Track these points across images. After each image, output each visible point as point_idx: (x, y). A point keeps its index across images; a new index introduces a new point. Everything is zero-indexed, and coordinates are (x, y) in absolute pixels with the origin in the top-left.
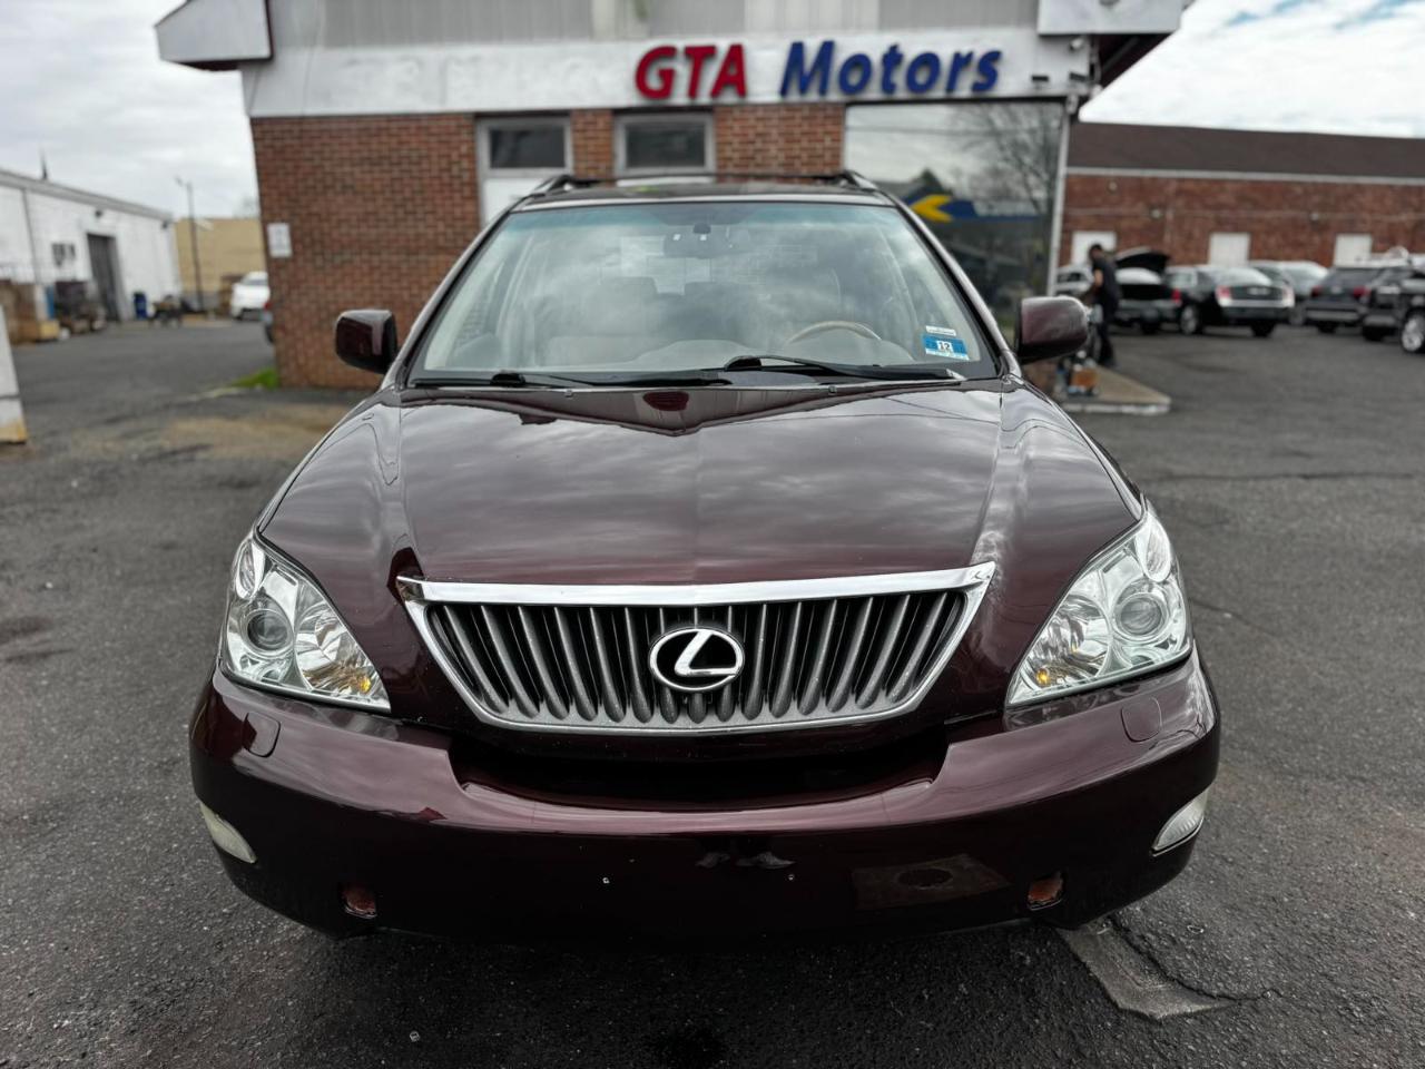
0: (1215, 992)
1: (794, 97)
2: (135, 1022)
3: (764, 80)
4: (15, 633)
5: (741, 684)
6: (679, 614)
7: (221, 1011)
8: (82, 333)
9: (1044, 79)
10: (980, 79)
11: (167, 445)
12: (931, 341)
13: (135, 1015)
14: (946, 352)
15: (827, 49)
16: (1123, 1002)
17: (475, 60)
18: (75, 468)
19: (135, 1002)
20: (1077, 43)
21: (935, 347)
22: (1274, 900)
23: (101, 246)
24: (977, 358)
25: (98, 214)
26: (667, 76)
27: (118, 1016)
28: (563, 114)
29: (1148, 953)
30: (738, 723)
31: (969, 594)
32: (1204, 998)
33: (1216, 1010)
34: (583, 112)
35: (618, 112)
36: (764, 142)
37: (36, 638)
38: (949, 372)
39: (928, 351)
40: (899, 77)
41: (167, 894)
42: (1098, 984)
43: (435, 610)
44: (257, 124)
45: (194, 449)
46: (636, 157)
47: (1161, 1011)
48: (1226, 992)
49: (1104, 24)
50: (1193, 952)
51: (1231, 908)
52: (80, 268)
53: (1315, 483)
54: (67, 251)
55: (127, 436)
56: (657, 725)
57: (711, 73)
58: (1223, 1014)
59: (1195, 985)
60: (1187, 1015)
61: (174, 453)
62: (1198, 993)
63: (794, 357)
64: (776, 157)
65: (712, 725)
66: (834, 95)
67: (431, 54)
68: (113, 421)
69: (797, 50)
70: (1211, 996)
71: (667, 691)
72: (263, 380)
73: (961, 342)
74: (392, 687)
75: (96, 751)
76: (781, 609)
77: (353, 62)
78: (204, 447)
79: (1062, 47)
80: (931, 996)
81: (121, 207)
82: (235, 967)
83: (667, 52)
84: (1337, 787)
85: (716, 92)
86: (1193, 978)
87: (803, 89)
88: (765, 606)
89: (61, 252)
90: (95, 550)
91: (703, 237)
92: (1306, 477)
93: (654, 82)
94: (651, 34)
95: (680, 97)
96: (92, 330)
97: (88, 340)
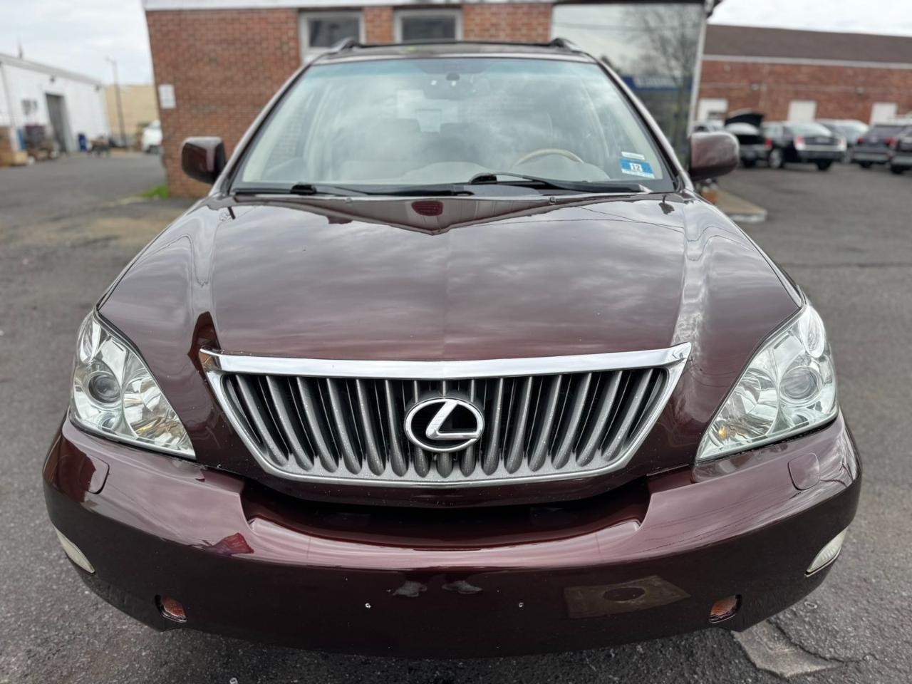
0: (828, 656)
2: (28, 667)
5: (481, 446)
6: (430, 386)
7: (93, 659)
8: (43, 160)
11: (90, 235)
12: (626, 163)
13: (29, 662)
14: (636, 172)
16: (760, 663)
18: (27, 251)
19: (30, 651)
21: (628, 168)
22: (865, 580)
23: (55, 101)
24: (660, 177)
25: (53, 80)
27: (16, 663)
28: (359, 9)
29: (776, 623)
30: (479, 477)
31: (670, 370)
32: (820, 660)
33: (829, 670)
34: (373, 8)
35: (396, 8)
36: (496, 30)
38: (642, 187)
39: (624, 171)
41: (61, 565)
42: (740, 648)
43: (229, 378)
44: (149, 14)
45: (108, 239)
47: (788, 672)
48: (836, 656)
50: (810, 623)
51: (834, 586)
52: (41, 117)
53: (867, 270)
54: (32, 105)
55: (65, 229)
56: (411, 478)
58: (834, 673)
59: (812, 650)
60: (808, 674)
61: (95, 241)
62: (815, 656)
63: (522, 174)
65: (456, 478)
68: (56, 219)
70: (825, 659)
71: (420, 450)
72: (159, 192)
73: (648, 165)
75: (21, 454)
76: (515, 383)
78: (116, 238)
80: (616, 655)
81: (68, 75)
82: (106, 624)
84: (901, 492)
86: (811, 644)
88: (502, 380)
89: (28, 106)
90: (35, 308)
91: (454, 83)
92: (862, 266)
96: (49, 158)
97: (47, 165)
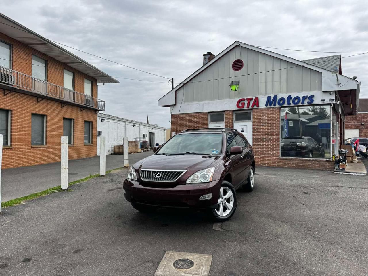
1: (269, 106)
3: (262, 103)
4: (118, 189)
6: (158, 172)
8: (145, 151)
9: (324, 100)
10: (309, 101)
14: (214, 152)
15: (276, 97)
17: (209, 103)
20: (331, 93)
23: (152, 134)
24: (218, 153)
25: (152, 129)
26: (243, 104)
27: (116, 216)
28: (224, 111)
29: (222, 226)
31: (183, 172)
34: (228, 111)
35: (234, 111)
36: (262, 115)
37: (120, 189)
40: (291, 102)
43: (141, 171)
44: (172, 115)
46: (238, 119)
48: (227, 230)
49: (337, 89)
50: (227, 227)
52: (147, 139)
54: (146, 136)
56: (154, 181)
57: (252, 103)
59: (224, 229)
64: (265, 118)
65: (158, 181)
66: (277, 106)
67: (201, 103)
69: (269, 98)
71: (155, 178)
74: (138, 179)
76: (166, 172)
77: (189, 105)
79: (329, 94)
81: (156, 127)
83: (244, 100)
85: (253, 106)
87: (270, 105)
88: (164, 172)
89: (144, 136)
93: (241, 105)
94: (240, 97)
95: (245, 108)
96: (147, 151)
97: (147, 152)
